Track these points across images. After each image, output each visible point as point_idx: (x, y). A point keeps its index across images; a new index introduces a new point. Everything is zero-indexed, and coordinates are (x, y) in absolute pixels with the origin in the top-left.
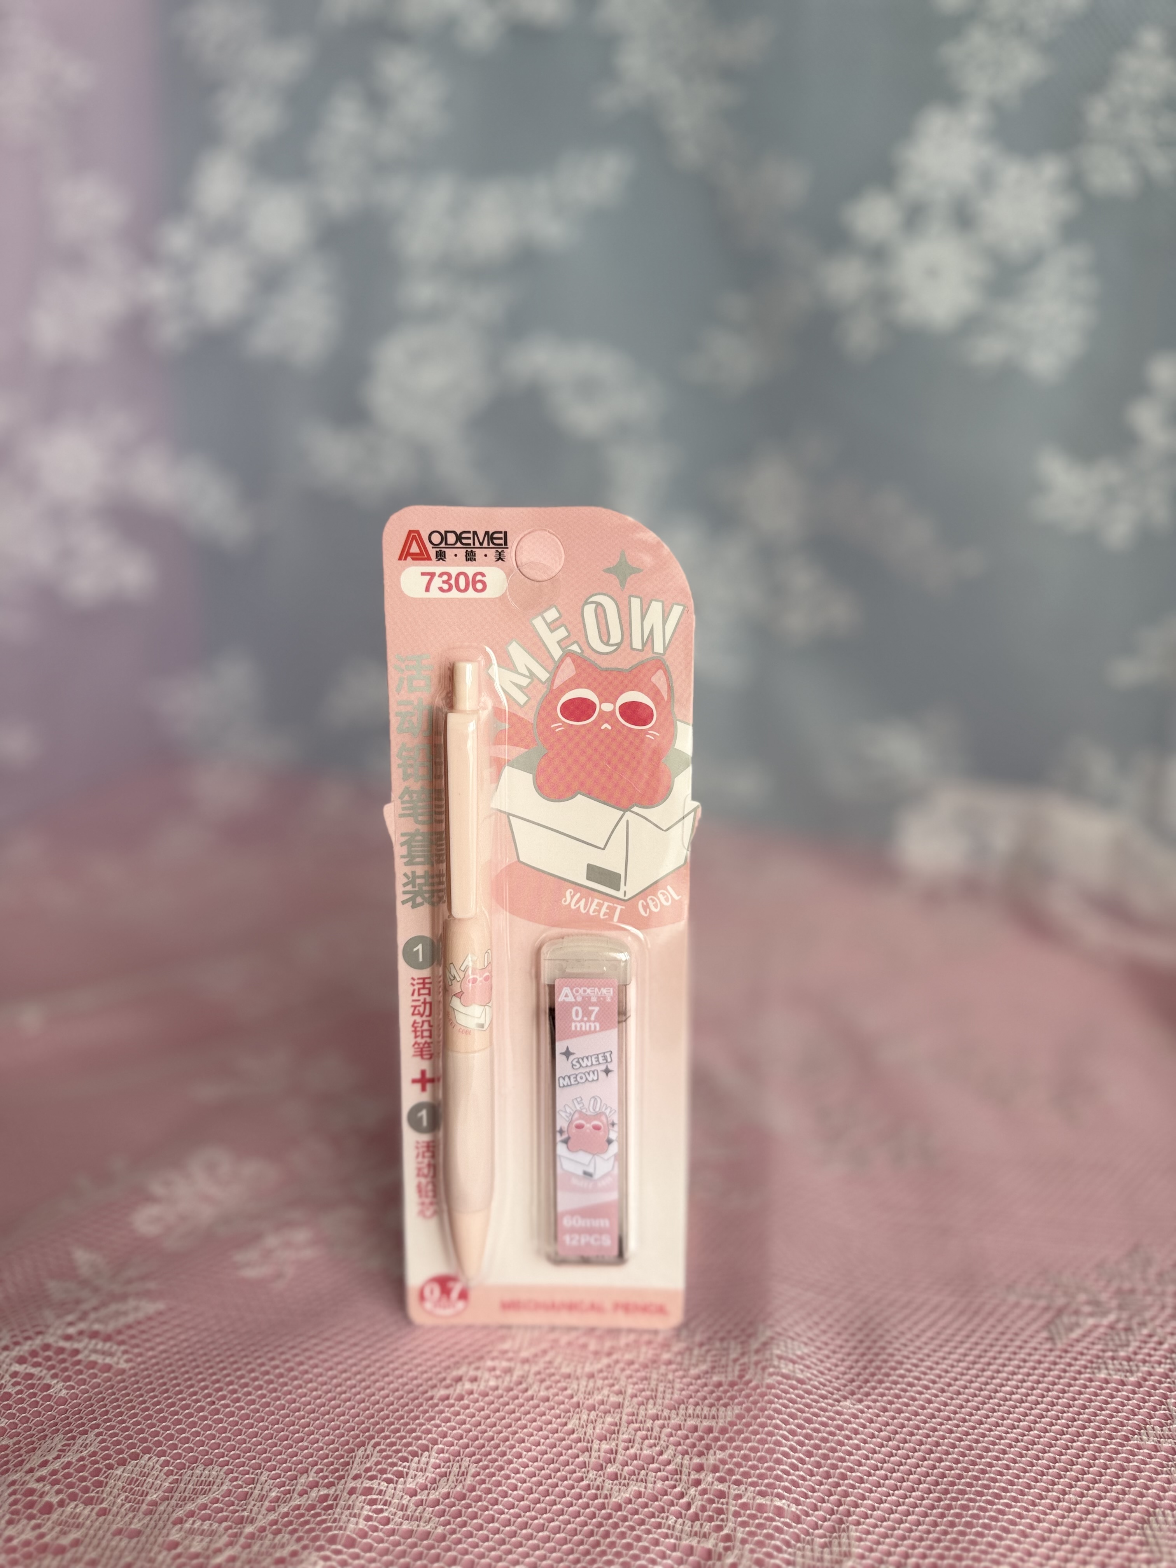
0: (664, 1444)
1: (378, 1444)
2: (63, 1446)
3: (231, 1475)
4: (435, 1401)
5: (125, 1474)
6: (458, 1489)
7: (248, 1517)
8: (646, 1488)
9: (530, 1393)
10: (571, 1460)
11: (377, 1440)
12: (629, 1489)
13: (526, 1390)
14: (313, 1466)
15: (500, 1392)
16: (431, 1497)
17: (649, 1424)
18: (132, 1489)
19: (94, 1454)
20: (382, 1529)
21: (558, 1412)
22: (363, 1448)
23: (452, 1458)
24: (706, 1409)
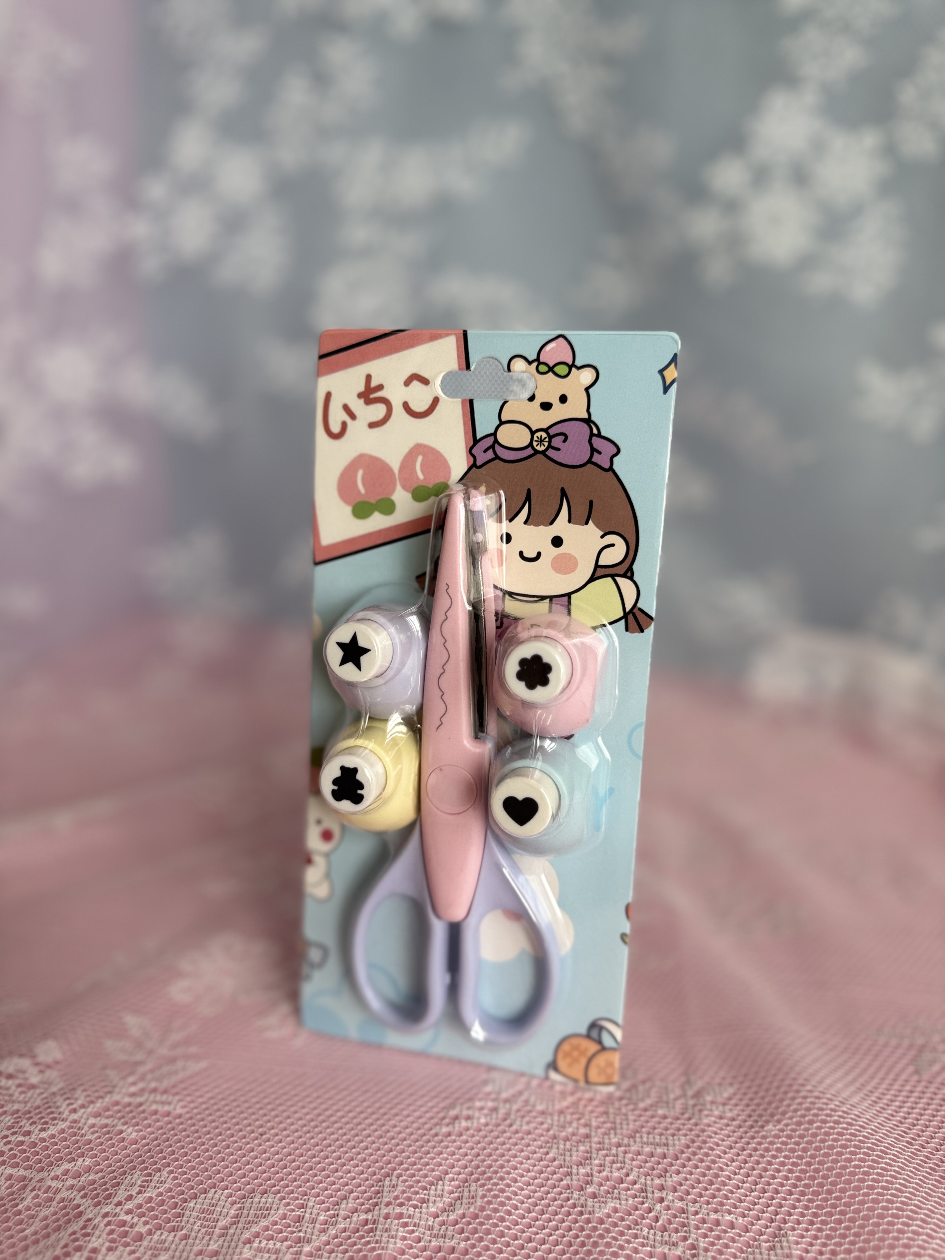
0: (629, 1167)
1: (400, 1175)
2: (143, 1182)
3: (284, 1201)
4: (440, 1138)
5: (198, 1206)
6: (471, 1210)
7: (304, 1237)
8: (620, 1204)
9: (514, 1128)
10: (557, 1183)
11: (399, 1171)
12: (608, 1206)
13: (511, 1125)
14: (350, 1194)
15: (490, 1127)
16: (451, 1218)
17: (614, 1151)
18: (205, 1217)
19: (170, 1190)
20: (415, 1246)
21: (539, 1143)
22: (388, 1179)
23: (461, 1184)
24: (658, 1137)
